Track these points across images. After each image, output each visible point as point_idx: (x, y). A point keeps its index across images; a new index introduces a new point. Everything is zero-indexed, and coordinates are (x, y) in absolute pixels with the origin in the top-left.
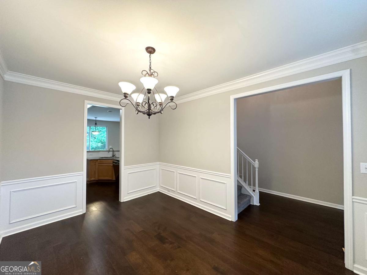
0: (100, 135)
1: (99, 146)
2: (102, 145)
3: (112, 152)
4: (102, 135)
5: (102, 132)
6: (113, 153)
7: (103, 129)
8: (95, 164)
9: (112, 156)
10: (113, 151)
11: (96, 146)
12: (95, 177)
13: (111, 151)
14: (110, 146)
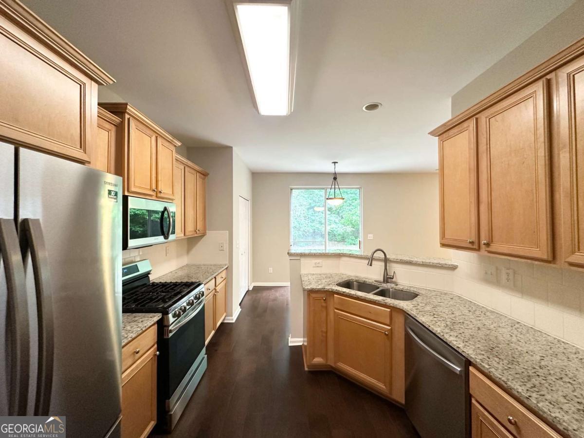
0: (350, 212)
1: (348, 231)
2: (354, 229)
3: (383, 264)
4: (353, 212)
5: (352, 207)
6: (386, 269)
7: (354, 201)
8: (326, 308)
9: (382, 279)
10: (386, 260)
11: (343, 231)
12: (326, 357)
13: (379, 260)
14: (369, 235)
